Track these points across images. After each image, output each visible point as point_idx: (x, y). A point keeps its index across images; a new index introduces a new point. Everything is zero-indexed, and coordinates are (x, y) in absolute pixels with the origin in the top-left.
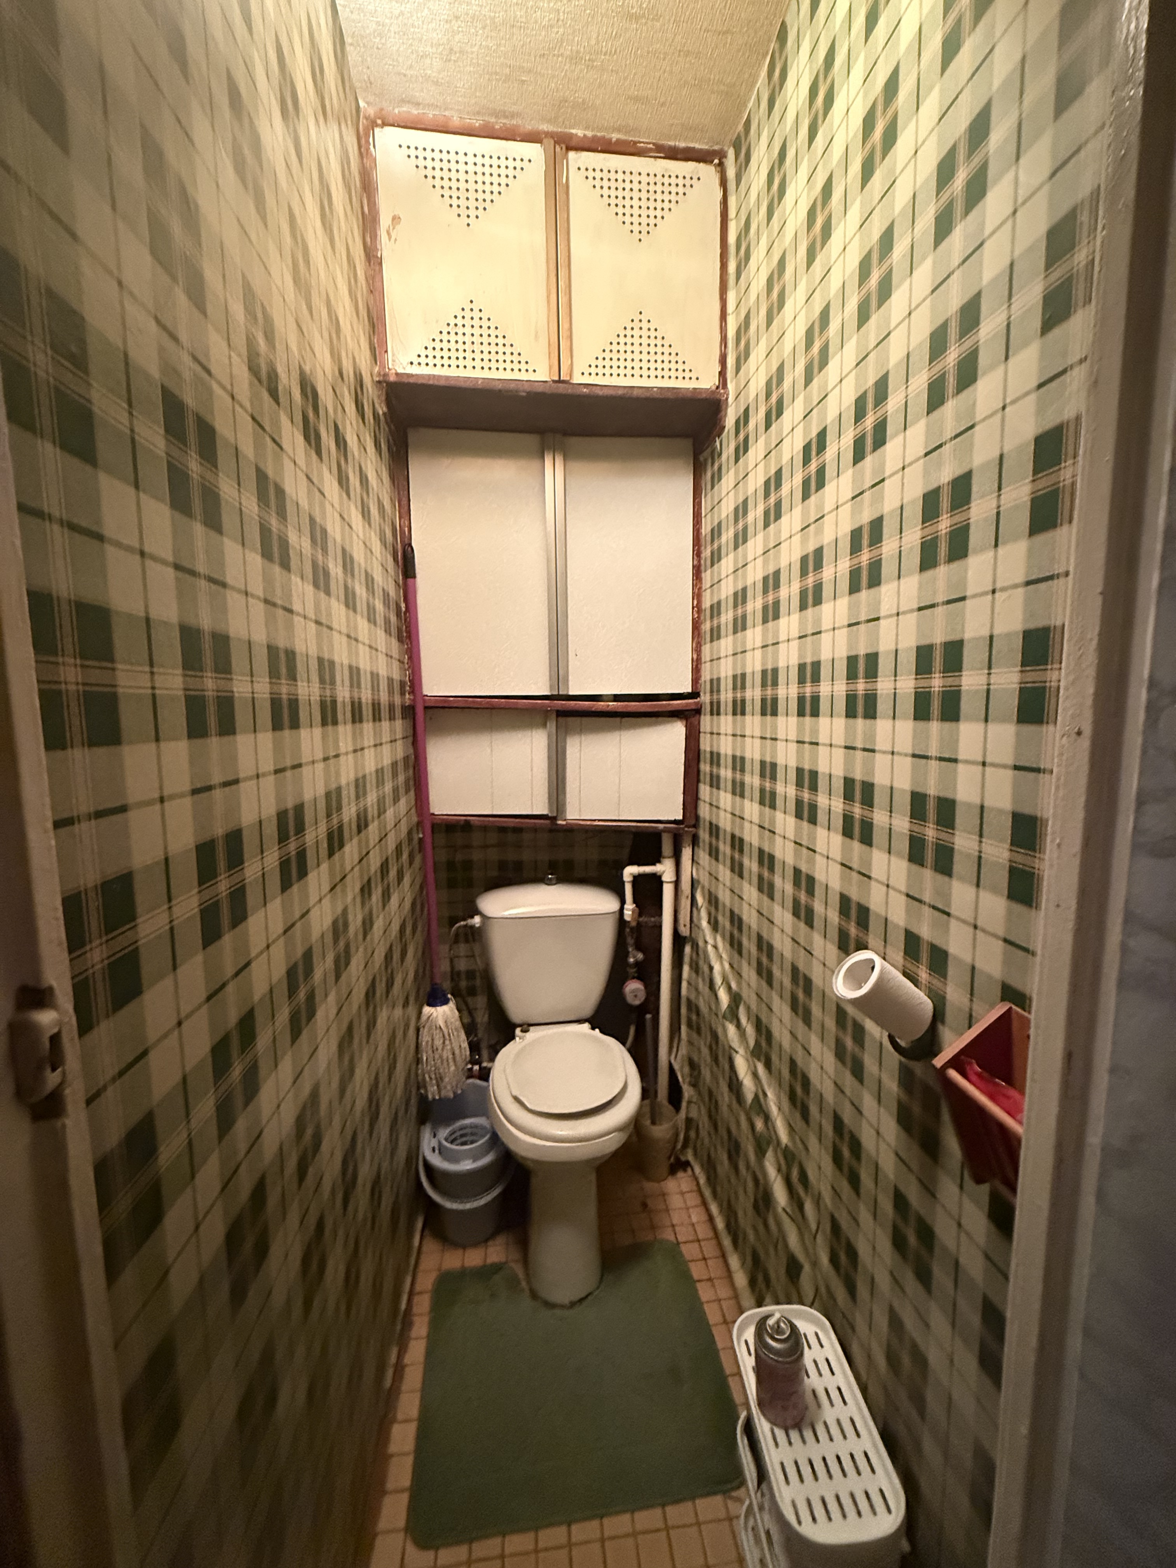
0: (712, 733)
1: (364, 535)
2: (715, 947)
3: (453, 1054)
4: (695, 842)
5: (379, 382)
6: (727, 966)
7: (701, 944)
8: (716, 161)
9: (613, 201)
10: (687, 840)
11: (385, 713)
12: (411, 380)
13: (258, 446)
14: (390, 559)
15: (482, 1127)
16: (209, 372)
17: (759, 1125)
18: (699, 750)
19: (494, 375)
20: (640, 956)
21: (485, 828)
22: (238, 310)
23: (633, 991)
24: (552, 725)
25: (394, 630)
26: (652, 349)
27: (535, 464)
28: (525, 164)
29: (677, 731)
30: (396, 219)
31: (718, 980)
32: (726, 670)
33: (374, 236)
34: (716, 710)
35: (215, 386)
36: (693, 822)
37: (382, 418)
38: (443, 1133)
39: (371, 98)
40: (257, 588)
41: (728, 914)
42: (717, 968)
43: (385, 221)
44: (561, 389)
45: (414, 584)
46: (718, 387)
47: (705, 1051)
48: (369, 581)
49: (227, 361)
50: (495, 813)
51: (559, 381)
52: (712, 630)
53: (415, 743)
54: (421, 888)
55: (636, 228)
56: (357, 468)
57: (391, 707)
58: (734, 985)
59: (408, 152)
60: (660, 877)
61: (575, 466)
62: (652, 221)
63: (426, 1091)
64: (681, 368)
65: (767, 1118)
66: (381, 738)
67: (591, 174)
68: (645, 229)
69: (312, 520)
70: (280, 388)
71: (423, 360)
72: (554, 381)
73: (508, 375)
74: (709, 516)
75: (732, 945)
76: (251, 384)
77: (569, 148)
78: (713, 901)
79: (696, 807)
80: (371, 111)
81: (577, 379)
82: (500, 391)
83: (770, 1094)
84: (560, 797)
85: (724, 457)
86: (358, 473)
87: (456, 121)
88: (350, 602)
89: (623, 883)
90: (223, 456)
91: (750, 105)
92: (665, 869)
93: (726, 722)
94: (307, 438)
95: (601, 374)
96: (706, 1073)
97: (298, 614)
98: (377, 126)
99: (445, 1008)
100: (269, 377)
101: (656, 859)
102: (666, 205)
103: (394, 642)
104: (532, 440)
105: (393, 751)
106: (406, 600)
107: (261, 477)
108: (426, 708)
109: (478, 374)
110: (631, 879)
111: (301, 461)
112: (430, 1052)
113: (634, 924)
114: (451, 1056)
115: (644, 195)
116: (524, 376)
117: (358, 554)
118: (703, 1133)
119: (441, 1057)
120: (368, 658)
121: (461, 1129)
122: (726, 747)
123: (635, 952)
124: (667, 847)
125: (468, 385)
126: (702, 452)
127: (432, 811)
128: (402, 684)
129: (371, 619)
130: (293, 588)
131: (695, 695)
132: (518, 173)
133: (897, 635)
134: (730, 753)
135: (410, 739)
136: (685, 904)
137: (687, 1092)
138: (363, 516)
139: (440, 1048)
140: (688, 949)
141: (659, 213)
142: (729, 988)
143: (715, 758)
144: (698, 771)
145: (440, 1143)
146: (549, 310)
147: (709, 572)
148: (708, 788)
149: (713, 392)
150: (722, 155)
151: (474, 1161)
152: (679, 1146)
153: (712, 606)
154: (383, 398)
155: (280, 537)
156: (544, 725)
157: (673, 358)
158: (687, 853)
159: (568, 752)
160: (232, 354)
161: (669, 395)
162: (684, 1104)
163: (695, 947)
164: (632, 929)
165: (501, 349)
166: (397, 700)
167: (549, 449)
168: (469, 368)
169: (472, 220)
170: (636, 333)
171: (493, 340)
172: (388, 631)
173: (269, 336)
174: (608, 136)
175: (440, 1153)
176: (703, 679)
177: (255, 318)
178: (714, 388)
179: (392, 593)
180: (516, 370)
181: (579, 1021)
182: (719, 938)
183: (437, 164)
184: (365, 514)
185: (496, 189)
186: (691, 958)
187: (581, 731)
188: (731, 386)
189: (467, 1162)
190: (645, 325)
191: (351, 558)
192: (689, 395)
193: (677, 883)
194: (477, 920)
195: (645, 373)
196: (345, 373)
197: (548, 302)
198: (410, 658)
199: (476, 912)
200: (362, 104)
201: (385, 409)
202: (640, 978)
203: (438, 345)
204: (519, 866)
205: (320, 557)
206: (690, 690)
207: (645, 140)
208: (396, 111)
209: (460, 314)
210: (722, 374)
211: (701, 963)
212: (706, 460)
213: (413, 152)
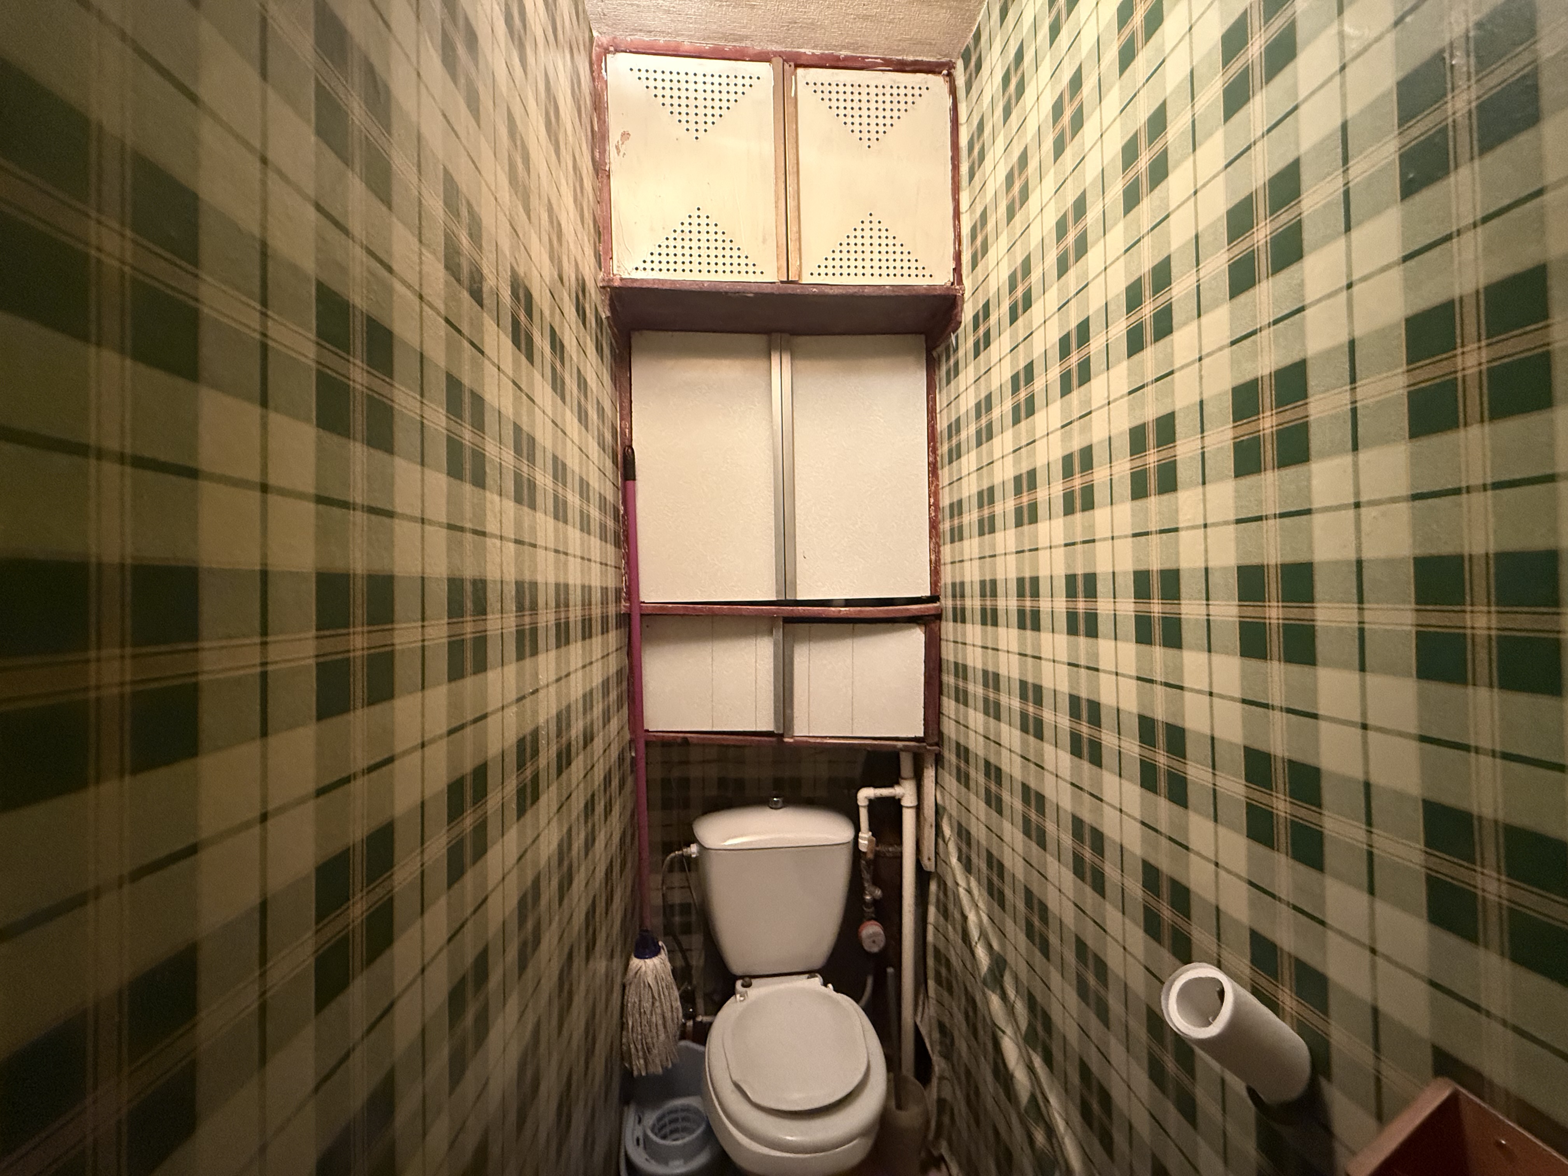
0: (955, 642)
1: (580, 439)
2: (969, 891)
3: (664, 1017)
4: (939, 761)
5: (603, 287)
6: (985, 919)
7: (950, 883)
8: (945, 72)
9: (842, 112)
10: (930, 760)
11: (597, 627)
12: (635, 285)
13: (452, 349)
14: (609, 463)
15: (697, 1112)
16: (390, 270)
17: (1040, 1137)
18: (940, 659)
19: (721, 277)
20: (878, 893)
21: (703, 745)
22: (435, 205)
23: (870, 936)
24: (779, 633)
25: (610, 536)
26: (883, 249)
27: (762, 364)
28: (754, 81)
29: (917, 637)
30: (625, 135)
31: (975, 934)
32: (972, 574)
33: (603, 152)
34: (960, 616)
35: (398, 286)
36: (936, 739)
37: (605, 321)
38: (650, 1118)
39: (604, 29)
40: (438, 511)
41: (984, 854)
42: (972, 917)
43: (614, 137)
44: (790, 289)
45: (634, 486)
46: (953, 284)
47: (959, 1017)
48: (584, 488)
49: (416, 258)
50: (715, 729)
51: (788, 282)
52: (952, 530)
53: (629, 654)
54: (632, 815)
55: (865, 136)
56: (575, 370)
57: (605, 619)
58: (996, 946)
59: (638, 74)
60: (899, 800)
61: (801, 364)
62: (881, 129)
63: (631, 1064)
64: (913, 266)
65: (1050, 1131)
66: (591, 657)
67: (819, 88)
68: (874, 136)
69: (517, 429)
70: (485, 289)
71: (649, 266)
72: (782, 282)
73: (735, 278)
74: (945, 412)
75: (991, 893)
76: (447, 284)
77: (797, 66)
78: (964, 834)
79: (939, 723)
80: (605, 40)
81: (806, 279)
82: (726, 293)
83: (1053, 1100)
84: (788, 711)
85: (961, 352)
86: (575, 375)
87: (687, 45)
88: (560, 513)
89: (858, 807)
90: (403, 363)
91: (979, 18)
92: (905, 792)
93: (973, 632)
94: (516, 342)
95: (830, 274)
96: (962, 1046)
97: (493, 536)
98: (609, 52)
99: (656, 960)
100: (472, 278)
101: (894, 780)
102: (896, 114)
103: (611, 549)
104: (760, 340)
105: (605, 667)
106: (625, 503)
107: (454, 384)
108: (642, 615)
109: (704, 277)
110: (866, 803)
111: (508, 367)
112: (637, 1016)
113: (870, 856)
114: (660, 1022)
115: (873, 105)
116: (751, 278)
117: (573, 461)
118: (961, 1123)
119: (649, 1022)
120: (579, 569)
121: (671, 1112)
122: (974, 659)
123: (872, 888)
124: (906, 765)
125: (695, 287)
126: (934, 348)
127: (646, 728)
128: (618, 591)
129: (585, 527)
130: (488, 505)
131: (934, 598)
132: (747, 89)
133: (1206, 551)
134: (979, 666)
135: (625, 650)
136: (929, 834)
137: (939, 1064)
138: (580, 420)
139: (648, 1012)
140: (933, 887)
141: (888, 121)
142: (990, 947)
143: (961, 671)
144: (941, 683)
145: (646, 1136)
146: (777, 215)
147: (946, 469)
148: (953, 703)
149: (948, 288)
150: (951, 66)
151: (686, 1162)
152: (931, 1135)
153: (952, 506)
154: (607, 302)
155: (474, 451)
156: (771, 633)
157: (906, 257)
158: (929, 774)
159: (796, 663)
160: (424, 251)
161: (902, 292)
162: (935, 1081)
163: (943, 885)
164: (869, 862)
165: (728, 253)
166: (612, 610)
167: (776, 349)
168: (695, 271)
169: (701, 134)
170: (868, 233)
171: (720, 244)
172: (603, 538)
173: (476, 235)
174: (836, 53)
175: (645, 1148)
176: (943, 582)
177: (458, 215)
178: (949, 284)
179: (610, 497)
180: (743, 272)
181: (811, 973)
182: (974, 884)
183: (667, 85)
184: (583, 417)
185: (725, 104)
186: (938, 900)
187: (810, 638)
188: (967, 282)
189: (677, 1163)
190: (876, 226)
191: (564, 465)
192: (924, 292)
193: (919, 809)
194: (694, 849)
195: (876, 271)
196: (565, 279)
197: (776, 207)
198: (627, 563)
199: (692, 839)
200: (595, 34)
201: (609, 314)
202: (879, 918)
203: (664, 251)
204: (740, 784)
205: (525, 469)
206: (928, 594)
207: (872, 55)
208: (628, 39)
209: (687, 221)
210: (957, 270)
211: (951, 907)
212: (939, 357)
213: (643, 75)
